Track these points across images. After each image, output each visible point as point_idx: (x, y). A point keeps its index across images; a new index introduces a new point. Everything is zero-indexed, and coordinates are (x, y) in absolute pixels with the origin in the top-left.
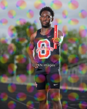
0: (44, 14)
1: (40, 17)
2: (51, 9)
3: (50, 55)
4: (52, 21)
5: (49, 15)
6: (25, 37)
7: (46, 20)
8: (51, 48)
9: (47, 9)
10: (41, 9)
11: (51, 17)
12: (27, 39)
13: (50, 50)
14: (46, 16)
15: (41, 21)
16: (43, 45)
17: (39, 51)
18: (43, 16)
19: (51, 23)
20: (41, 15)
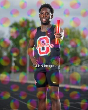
0: (43, 11)
1: (40, 14)
2: (50, 6)
3: (50, 51)
4: (51, 18)
5: (49, 12)
6: (23, 34)
7: (45, 17)
8: (51, 45)
9: (47, 6)
10: (41, 6)
11: (50, 14)
12: (26, 36)
13: (50, 46)
14: (45, 13)
15: (40, 18)
16: (43, 42)
17: (39, 48)
18: (42, 13)
19: (50, 20)
20: (41, 12)
